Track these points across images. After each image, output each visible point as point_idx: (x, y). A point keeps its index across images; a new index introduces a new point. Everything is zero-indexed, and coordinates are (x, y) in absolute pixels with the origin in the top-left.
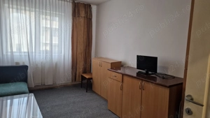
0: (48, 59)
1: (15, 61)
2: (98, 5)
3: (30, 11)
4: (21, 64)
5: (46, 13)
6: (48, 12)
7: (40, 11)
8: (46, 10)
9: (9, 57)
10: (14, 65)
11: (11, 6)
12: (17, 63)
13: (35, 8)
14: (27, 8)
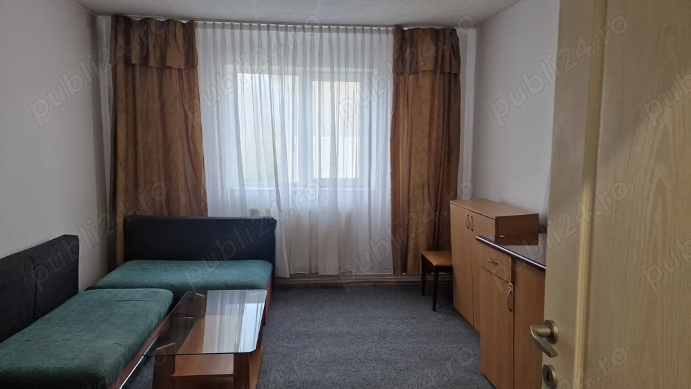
0: (327, 202)
1: (250, 206)
2: (482, 25)
3: (280, 74)
4: (262, 215)
5: (320, 73)
6: (327, 69)
7: (304, 72)
8: (321, 65)
9: (237, 194)
10: (248, 216)
11: (238, 67)
12: (254, 212)
13: (294, 65)
14: (275, 68)
